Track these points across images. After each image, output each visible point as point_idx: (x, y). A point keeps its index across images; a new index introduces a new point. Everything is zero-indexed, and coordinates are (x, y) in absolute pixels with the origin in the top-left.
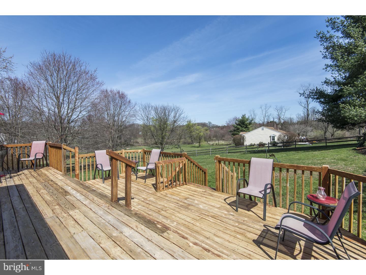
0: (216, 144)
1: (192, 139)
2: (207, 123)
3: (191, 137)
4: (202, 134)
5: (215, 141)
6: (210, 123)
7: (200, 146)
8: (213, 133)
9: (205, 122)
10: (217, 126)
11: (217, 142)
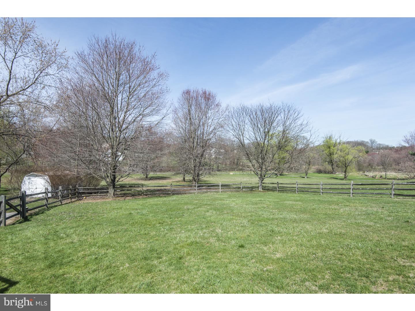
0: (381, 176)
1: (332, 165)
2: (367, 142)
3: (331, 162)
4: (350, 157)
5: (380, 171)
6: (373, 142)
7: (345, 177)
8: (377, 159)
9: (364, 140)
10: (387, 146)
11: (383, 174)
